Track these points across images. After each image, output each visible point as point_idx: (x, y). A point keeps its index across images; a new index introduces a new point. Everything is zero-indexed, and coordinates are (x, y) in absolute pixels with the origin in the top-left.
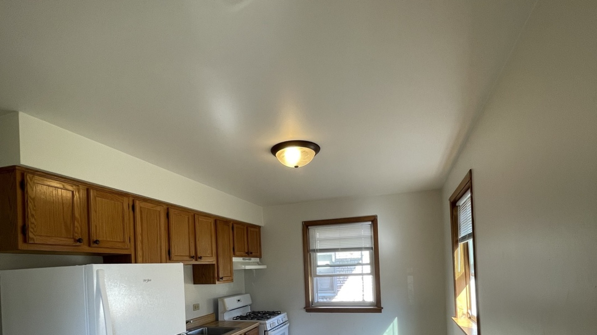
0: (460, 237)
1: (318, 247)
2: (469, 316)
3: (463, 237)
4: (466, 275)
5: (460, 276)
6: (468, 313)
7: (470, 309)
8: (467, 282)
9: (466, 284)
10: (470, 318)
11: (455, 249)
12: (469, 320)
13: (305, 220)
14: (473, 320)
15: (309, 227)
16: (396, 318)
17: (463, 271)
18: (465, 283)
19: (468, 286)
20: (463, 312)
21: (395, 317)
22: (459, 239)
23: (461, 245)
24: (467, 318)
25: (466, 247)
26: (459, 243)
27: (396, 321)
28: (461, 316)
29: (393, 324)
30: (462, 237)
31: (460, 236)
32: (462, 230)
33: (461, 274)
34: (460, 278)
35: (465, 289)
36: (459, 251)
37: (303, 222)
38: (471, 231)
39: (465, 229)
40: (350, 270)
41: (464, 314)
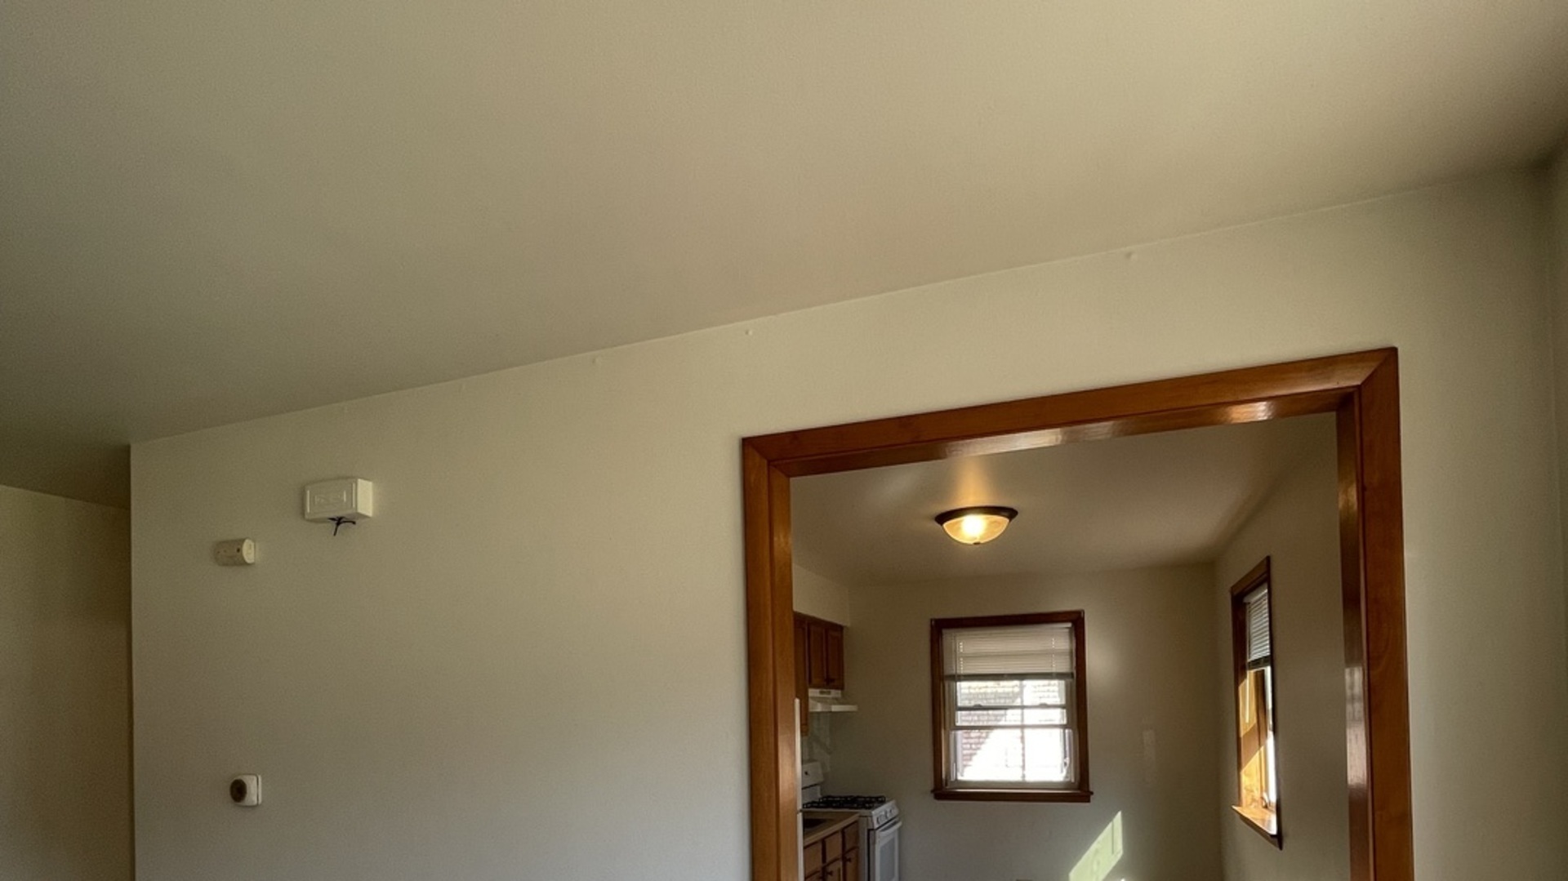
0: (1249, 660)
1: (963, 669)
2: (1264, 804)
3: (1256, 660)
4: (1259, 730)
5: (1248, 729)
6: (1262, 798)
7: (1267, 791)
8: (1261, 742)
9: (1260, 745)
10: (1266, 807)
11: (1240, 680)
12: (1265, 810)
13: (937, 617)
14: (1271, 811)
15: (944, 631)
16: (1119, 814)
17: (1255, 721)
18: (1257, 742)
19: (1262, 749)
20: (1253, 796)
21: (1116, 813)
22: (1247, 664)
23: (1251, 674)
24: (1260, 807)
25: (1261, 678)
26: (1248, 672)
27: (1118, 818)
28: (1249, 803)
29: (1113, 826)
30: (1253, 661)
31: (1250, 658)
32: (1253, 647)
33: (1251, 726)
34: (1247, 734)
35: (1257, 754)
36: (1248, 685)
37: (931, 620)
38: (1267, 653)
39: (1259, 649)
40: (993, 718)
41: (1253, 800)
